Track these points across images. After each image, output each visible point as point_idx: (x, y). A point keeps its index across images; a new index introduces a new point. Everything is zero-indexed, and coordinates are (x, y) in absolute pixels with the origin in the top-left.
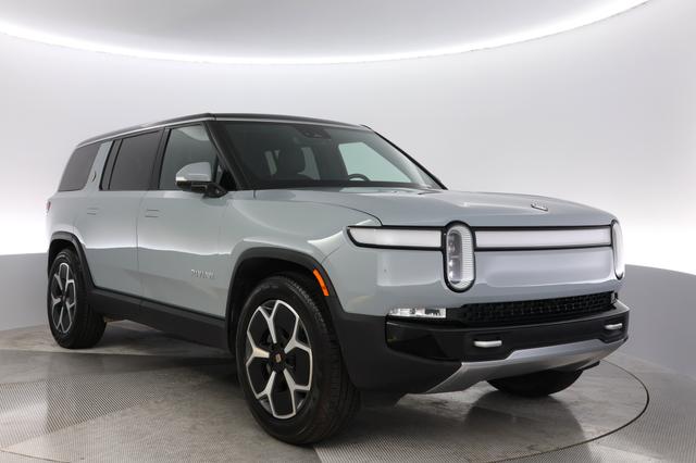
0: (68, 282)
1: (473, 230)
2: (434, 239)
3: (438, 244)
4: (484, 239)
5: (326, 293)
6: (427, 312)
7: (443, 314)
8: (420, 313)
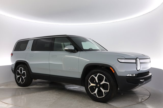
0: (23, 72)
1: (140, 59)
2: (134, 61)
3: (135, 62)
4: (142, 61)
5: (114, 72)
6: (132, 75)
7: (134, 75)
8: (131, 75)
